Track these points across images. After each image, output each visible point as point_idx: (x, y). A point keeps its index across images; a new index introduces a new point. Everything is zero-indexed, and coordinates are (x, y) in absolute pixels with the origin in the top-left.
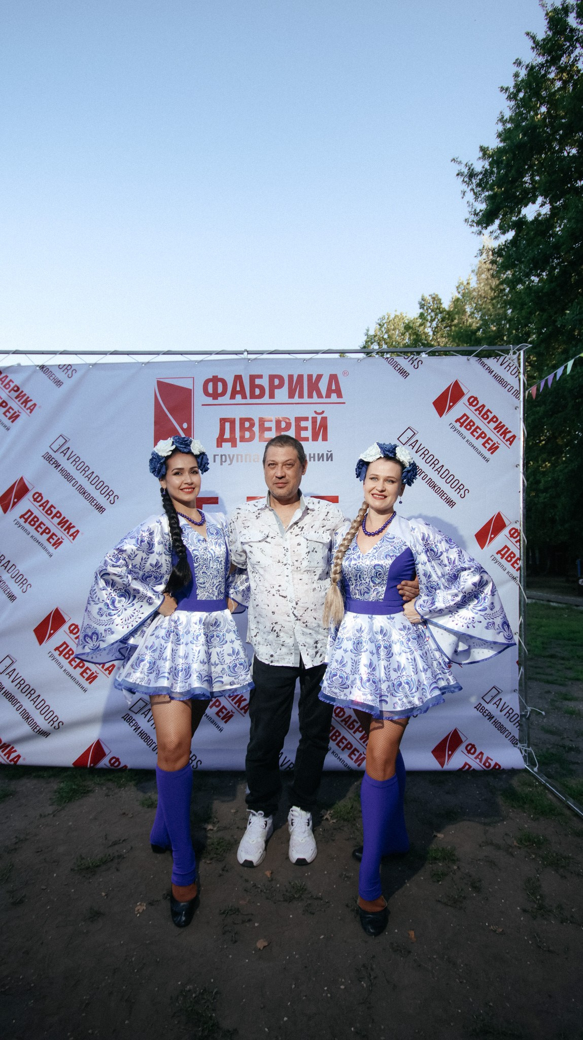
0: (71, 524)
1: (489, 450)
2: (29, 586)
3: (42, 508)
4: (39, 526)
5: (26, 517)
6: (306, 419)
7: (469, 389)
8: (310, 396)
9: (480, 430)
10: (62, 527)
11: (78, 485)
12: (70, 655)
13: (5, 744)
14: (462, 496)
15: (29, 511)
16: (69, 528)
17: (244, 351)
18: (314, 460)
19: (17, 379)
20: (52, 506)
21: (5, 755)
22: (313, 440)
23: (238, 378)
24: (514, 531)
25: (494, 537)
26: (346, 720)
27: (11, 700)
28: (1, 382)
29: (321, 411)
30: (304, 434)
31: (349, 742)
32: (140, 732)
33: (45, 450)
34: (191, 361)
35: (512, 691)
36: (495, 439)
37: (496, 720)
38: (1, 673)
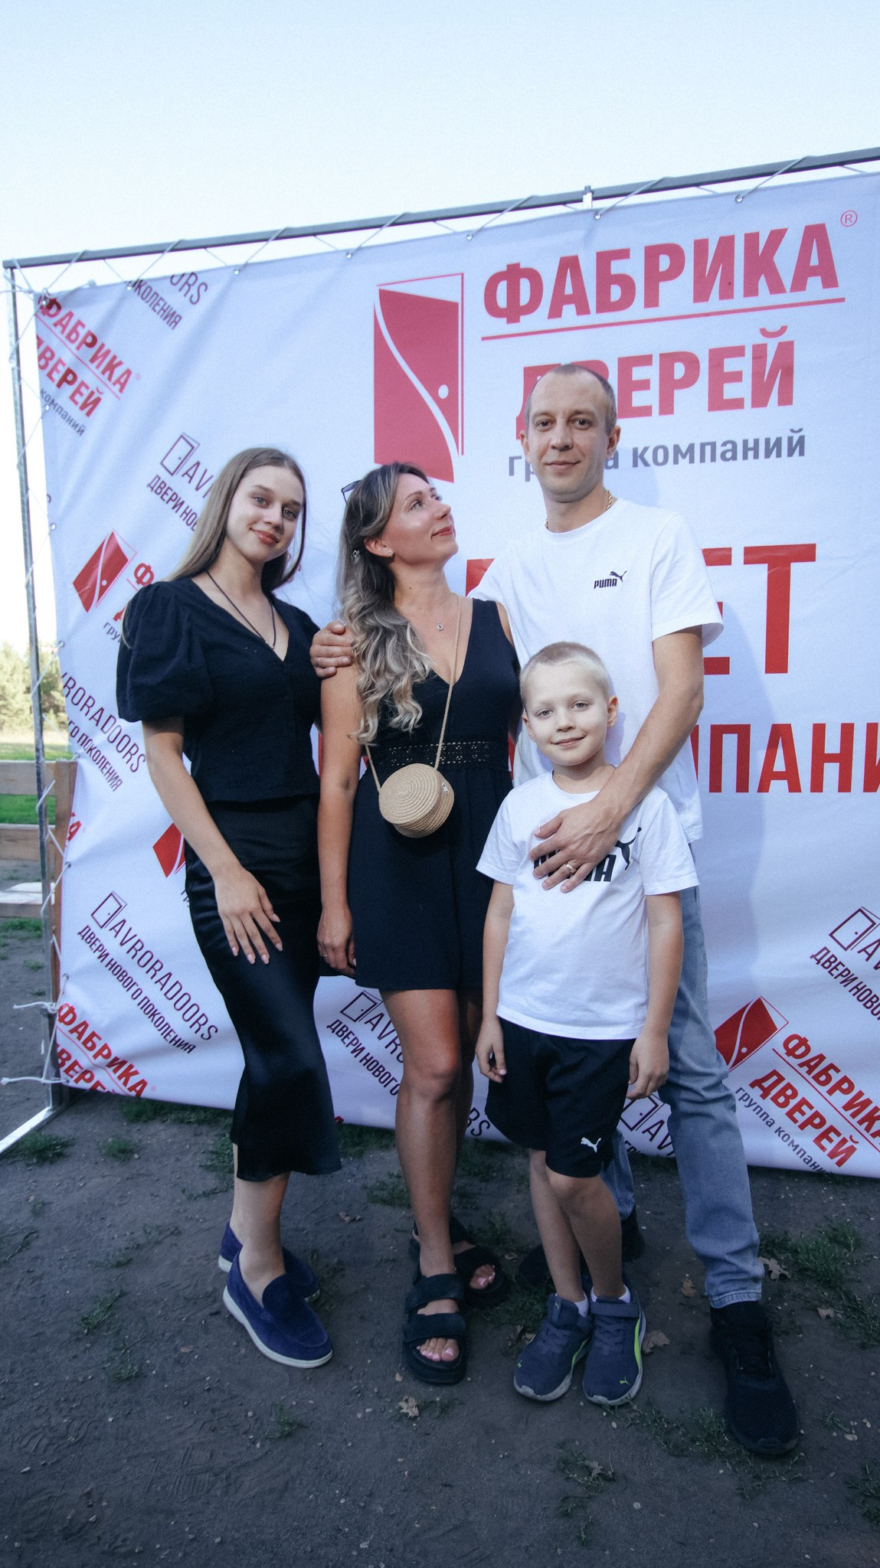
6: (738, 352)
8: (751, 290)
13: (116, 1059)
17: (584, 193)
18: (756, 456)
19: (90, 318)
21: (120, 1078)
22: (754, 404)
23: (569, 265)
26: (812, 1064)
27: (121, 978)
28: (59, 328)
29: (777, 328)
30: (730, 391)
31: (817, 1112)
32: (365, 1058)
33: (150, 469)
34: (456, 234)
38: (102, 927)
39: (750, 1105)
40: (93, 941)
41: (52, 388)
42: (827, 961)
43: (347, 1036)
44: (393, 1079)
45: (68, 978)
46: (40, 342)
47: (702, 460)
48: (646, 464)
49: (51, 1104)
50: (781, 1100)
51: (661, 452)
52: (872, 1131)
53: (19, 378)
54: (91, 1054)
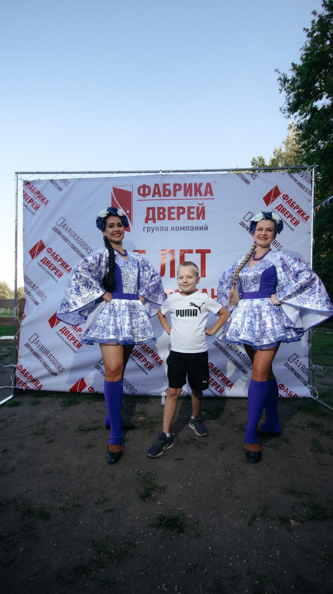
0: (67, 265)
1: (294, 224)
2: (45, 298)
3: (52, 256)
4: (51, 266)
5: (44, 261)
6: (193, 208)
7: (283, 190)
8: (196, 195)
9: (289, 213)
10: (63, 266)
11: (70, 244)
12: (67, 334)
13: (34, 379)
15: (45, 258)
16: (66, 267)
17: (160, 171)
18: (198, 230)
19: (38, 187)
20: (57, 255)
22: (197, 219)
23: (157, 185)
26: (214, 370)
27: (37, 356)
28: (29, 189)
29: (202, 204)
30: (192, 216)
31: (215, 382)
33: (53, 225)
34: (131, 176)
35: (304, 356)
36: (297, 218)
37: (295, 371)
38: (32, 343)
40: (29, 347)
41: (26, 203)
42: (216, 345)
43: (100, 369)
45: (21, 357)
46: (24, 192)
47: (186, 230)
48: (174, 230)
49: (14, 395)
51: (177, 228)
52: (228, 385)
53: (17, 200)
54: (26, 378)
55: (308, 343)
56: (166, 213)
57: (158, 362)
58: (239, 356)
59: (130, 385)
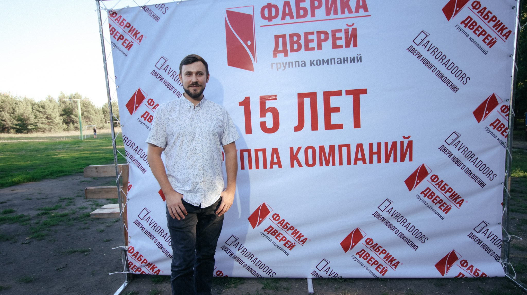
1: (488, 44)
5: (145, 116)
6: (340, 31)
8: (343, 12)
9: (481, 28)
11: (177, 93)
13: (149, 263)
14: (464, 83)
15: (146, 112)
18: (347, 62)
19: (128, 18)
22: (346, 47)
23: (287, 4)
24: (504, 107)
25: (488, 113)
26: (374, 246)
27: (150, 236)
28: (117, 21)
29: (351, 24)
30: (339, 43)
31: (376, 260)
32: (234, 257)
33: (152, 68)
35: (496, 224)
36: (493, 35)
37: (484, 243)
38: (142, 220)
39: (356, 260)
40: (139, 224)
41: (115, 41)
42: (377, 215)
43: (228, 250)
44: (244, 262)
46: (110, 26)
47: (331, 64)
48: (314, 65)
49: (127, 281)
50: (365, 258)
51: (318, 62)
52: (392, 264)
53: (103, 37)
54: (140, 262)
55: (502, 207)
56: (302, 41)
57: (300, 240)
58: (407, 228)
59: (267, 268)
